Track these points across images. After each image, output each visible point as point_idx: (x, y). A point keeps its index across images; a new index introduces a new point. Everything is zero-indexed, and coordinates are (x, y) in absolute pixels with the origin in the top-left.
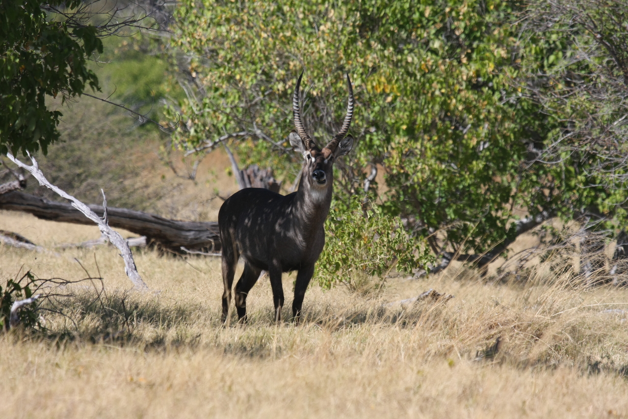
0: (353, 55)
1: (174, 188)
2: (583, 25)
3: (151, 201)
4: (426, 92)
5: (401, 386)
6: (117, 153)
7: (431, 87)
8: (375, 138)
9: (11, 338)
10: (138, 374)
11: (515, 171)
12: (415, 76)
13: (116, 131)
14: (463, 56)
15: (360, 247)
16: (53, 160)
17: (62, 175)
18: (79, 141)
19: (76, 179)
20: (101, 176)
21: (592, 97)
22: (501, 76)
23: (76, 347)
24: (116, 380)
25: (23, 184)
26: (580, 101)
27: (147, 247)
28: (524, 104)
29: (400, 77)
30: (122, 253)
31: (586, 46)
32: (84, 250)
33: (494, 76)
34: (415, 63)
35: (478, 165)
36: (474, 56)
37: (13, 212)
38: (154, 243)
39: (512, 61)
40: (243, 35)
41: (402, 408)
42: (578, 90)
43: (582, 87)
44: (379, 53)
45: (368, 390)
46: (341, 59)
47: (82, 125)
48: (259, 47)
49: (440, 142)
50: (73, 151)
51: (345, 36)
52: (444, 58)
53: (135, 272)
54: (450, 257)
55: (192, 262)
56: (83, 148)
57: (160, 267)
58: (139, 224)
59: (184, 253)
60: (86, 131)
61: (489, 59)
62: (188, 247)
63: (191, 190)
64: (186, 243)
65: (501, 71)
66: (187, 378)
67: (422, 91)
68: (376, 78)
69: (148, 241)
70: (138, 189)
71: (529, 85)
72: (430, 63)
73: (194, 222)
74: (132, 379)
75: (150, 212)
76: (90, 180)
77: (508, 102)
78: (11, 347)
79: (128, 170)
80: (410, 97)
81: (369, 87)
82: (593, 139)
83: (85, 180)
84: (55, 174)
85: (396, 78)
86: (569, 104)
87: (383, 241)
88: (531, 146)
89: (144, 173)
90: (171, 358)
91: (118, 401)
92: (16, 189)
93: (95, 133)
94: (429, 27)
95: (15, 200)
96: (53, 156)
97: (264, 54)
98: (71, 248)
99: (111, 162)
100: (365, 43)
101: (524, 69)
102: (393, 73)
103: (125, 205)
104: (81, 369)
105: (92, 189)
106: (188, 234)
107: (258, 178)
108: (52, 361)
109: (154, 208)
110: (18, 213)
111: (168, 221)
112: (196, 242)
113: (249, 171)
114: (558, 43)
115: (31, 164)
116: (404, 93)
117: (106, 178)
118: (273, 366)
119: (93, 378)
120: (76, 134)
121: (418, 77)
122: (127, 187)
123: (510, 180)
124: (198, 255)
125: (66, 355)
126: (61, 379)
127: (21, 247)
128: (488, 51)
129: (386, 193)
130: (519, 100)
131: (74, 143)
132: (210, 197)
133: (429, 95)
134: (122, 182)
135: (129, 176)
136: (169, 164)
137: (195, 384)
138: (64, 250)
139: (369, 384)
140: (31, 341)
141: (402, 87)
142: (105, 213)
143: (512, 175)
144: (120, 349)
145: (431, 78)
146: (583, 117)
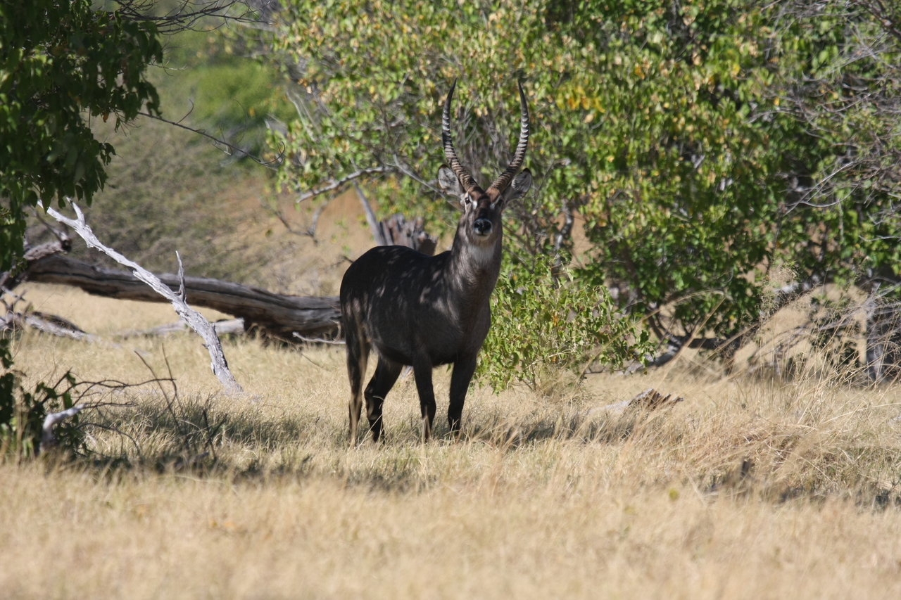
0: (536, 56)
1: (284, 248)
2: (866, 7)
3: (252, 268)
4: (642, 107)
5: (601, 530)
6: (202, 199)
7: (649, 100)
8: (569, 174)
9: (41, 466)
10: (225, 516)
11: (772, 218)
12: (627, 84)
13: (201, 168)
14: (695, 55)
15: (547, 332)
16: (111, 210)
17: (123, 232)
18: (149, 183)
19: (144, 237)
20: (179, 232)
21: (879, 110)
22: (750, 82)
23: (136, 479)
24: (193, 526)
25: (66, 246)
26: (863, 116)
27: (245, 334)
28: (784, 122)
29: (605, 86)
30: (207, 342)
31: (872, 38)
32: (155, 338)
33: (739, 83)
34: (626, 65)
35: (717, 213)
36: (711, 53)
37: (55, 286)
38: (256, 327)
39: (765, 60)
40: (376, 29)
41: (602, 561)
42: (860, 100)
43: (865, 97)
44: (574, 52)
45: (554, 535)
46: (520, 61)
47: (152, 159)
48: (401, 45)
49: (663, 179)
50: (140, 197)
51: (526, 28)
52: (668, 59)
53: (225, 369)
54: (679, 342)
55: (310, 354)
56: (154, 192)
57: (264, 361)
58: (234, 301)
59: (297, 341)
60: (158, 169)
61: (733, 58)
62: (304, 333)
63: (310, 251)
64: (301, 327)
65: (750, 75)
66: (294, 522)
67: (636, 107)
68: (570, 88)
69: (247, 326)
70: (233, 250)
71: (789, 96)
72: (648, 66)
73: (312, 297)
74: (215, 524)
75: (251, 283)
76: (164, 239)
77: (760, 119)
78: (41, 480)
79: (219, 223)
80: (619, 115)
81: (560, 101)
82: (882, 171)
83: (157, 238)
84: (113, 231)
85: (598, 87)
86: (846, 121)
87: (581, 322)
88: (796, 182)
89: (242, 227)
90: (270, 493)
91: (193, 554)
92: (57, 252)
93: (171, 171)
94: (645, 14)
95: (56, 268)
96: (111, 205)
97: (409, 55)
98: (136, 336)
99: (194, 213)
100: (554, 39)
101: (783, 72)
102: (595, 81)
103: (214, 274)
104: (141, 511)
105: (168, 250)
106: (304, 313)
107: (404, 233)
108: (100, 500)
109: (256, 278)
110: (61, 286)
111: (275, 296)
112: (315, 325)
113: (390, 223)
114: (831, 34)
115: (75, 218)
116: (611, 109)
117: (187, 235)
118: (419, 502)
119: (158, 522)
120: (143, 172)
121: (631, 86)
122: (218, 248)
123: (764, 231)
124: (319, 344)
125: (121, 491)
126: (112, 525)
127: (64, 336)
128: (731, 47)
129: (586, 253)
130: (776, 116)
131: (141, 185)
132: (334, 261)
133: (647, 111)
134: (209, 241)
135: (220, 232)
136: (277, 213)
137: (304, 530)
138: (126, 339)
139: (556, 526)
140: (69, 470)
141: (608, 100)
142: (182, 286)
143: (767, 224)
144: (198, 480)
145: (649, 87)
146: (868, 140)
